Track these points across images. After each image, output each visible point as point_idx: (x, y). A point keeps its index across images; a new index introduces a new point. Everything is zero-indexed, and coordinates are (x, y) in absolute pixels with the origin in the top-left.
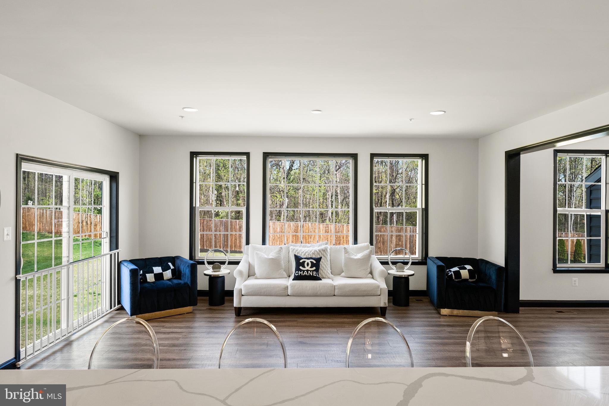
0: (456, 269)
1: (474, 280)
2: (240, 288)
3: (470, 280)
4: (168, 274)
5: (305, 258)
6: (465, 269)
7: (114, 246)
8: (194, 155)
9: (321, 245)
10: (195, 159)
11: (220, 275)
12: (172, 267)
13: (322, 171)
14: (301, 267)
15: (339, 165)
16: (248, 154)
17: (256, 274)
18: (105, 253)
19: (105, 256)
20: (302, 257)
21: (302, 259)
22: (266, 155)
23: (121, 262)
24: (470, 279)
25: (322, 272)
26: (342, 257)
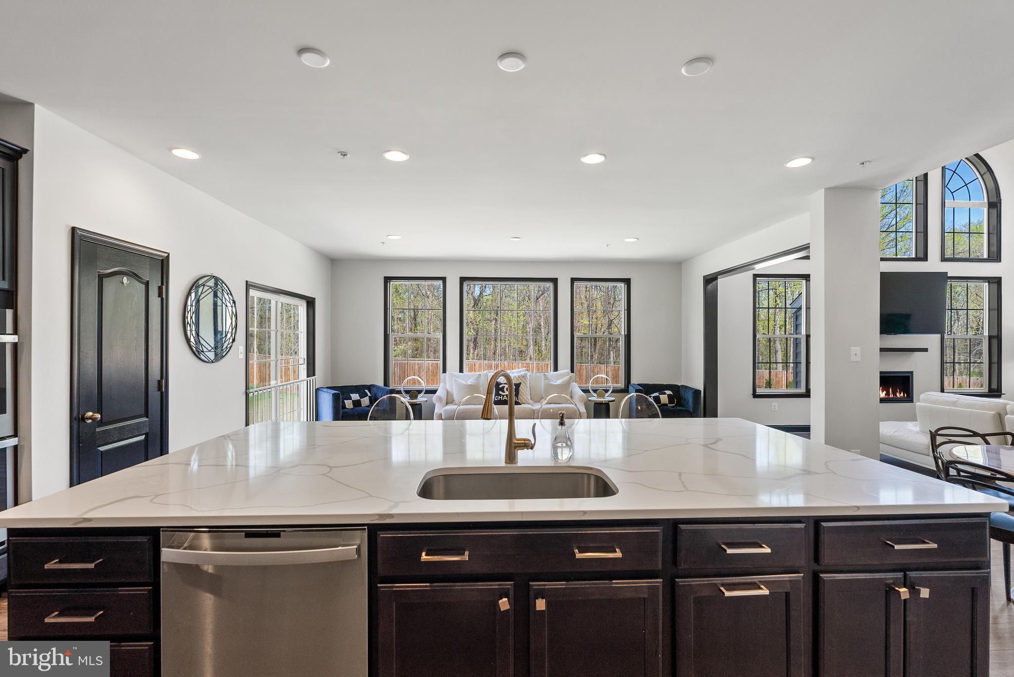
0: (657, 394)
1: (674, 405)
2: (440, 412)
3: (669, 405)
4: (365, 401)
5: (504, 384)
6: (665, 394)
7: (311, 373)
8: (387, 280)
9: (521, 371)
10: (388, 284)
11: (418, 403)
12: (369, 395)
13: (521, 298)
14: (500, 392)
15: (542, 289)
16: (444, 279)
17: (454, 401)
18: (302, 379)
19: (302, 382)
20: (502, 383)
21: (502, 384)
22: (463, 280)
23: (318, 389)
24: (669, 403)
25: (521, 398)
26: (542, 383)
